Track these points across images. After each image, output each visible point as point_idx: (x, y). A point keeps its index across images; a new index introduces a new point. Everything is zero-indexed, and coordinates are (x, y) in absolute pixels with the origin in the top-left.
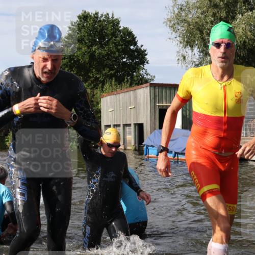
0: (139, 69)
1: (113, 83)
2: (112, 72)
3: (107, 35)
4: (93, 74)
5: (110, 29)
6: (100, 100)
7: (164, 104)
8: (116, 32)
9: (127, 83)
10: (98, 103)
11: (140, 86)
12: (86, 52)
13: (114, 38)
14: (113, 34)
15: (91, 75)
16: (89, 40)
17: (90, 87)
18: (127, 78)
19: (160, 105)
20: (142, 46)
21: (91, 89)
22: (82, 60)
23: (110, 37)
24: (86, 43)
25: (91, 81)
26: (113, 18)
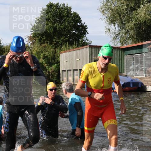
0: (82, 37)
1: (67, 45)
2: (67, 39)
3: (63, 17)
4: (56, 39)
5: (65, 13)
6: (59, 55)
8: (69, 15)
9: (75, 45)
10: (58, 57)
11: (83, 47)
12: (51, 26)
13: (68, 18)
14: (68, 16)
15: (54, 40)
16: (53, 19)
17: (53, 47)
18: (75, 42)
19: (95, 58)
20: (84, 23)
21: (54, 48)
22: (49, 31)
23: (66, 17)
24: (51, 21)
25: (54, 44)
26: (67, 6)
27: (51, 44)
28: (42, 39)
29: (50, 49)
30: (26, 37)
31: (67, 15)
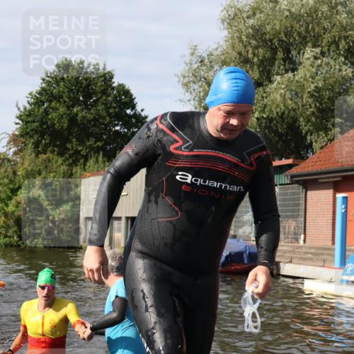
1: (100, 158)
2: (99, 144)
3: (95, 93)
4: (73, 144)
5: (99, 84)
6: (81, 181)
8: (107, 89)
12: (64, 114)
13: (104, 98)
14: (104, 92)
15: (69, 146)
16: (69, 98)
17: (67, 163)
20: (142, 110)
21: (69, 165)
22: (58, 125)
23: (99, 95)
24: (65, 102)
25: (70, 154)
26: (104, 69)
27: (61, 154)
28: (41, 142)
29: (60, 167)
30: (3, 136)
31: (104, 89)
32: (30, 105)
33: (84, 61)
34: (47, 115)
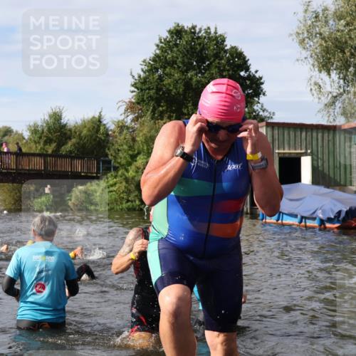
0: (252, 104)
3: (207, 58)
4: (189, 109)
5: (212, 48)
7: (286, 151)
8: (220, 53)
12: (179, 79)
13: (217, 61)
14: (217, 56)
15: (185, 110)
16: (183, 62)
19: (282, 151)
20: (256, 72)
22: (174, 90)
23: (212, 59)
24: (179, 67)
26: (216, 33)
28: (157, 109)
30: (120, 104)
31: (217, 53)
32: (144, 72)
33: (196, 26)
34: (162, 81)
